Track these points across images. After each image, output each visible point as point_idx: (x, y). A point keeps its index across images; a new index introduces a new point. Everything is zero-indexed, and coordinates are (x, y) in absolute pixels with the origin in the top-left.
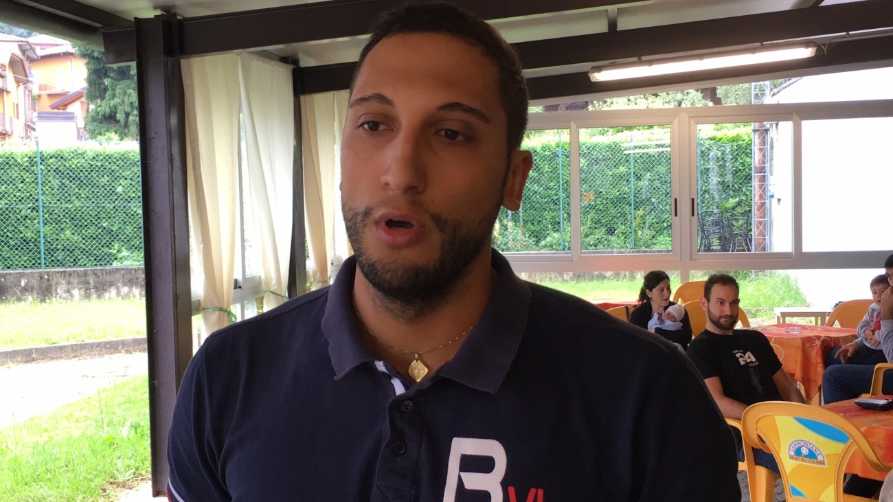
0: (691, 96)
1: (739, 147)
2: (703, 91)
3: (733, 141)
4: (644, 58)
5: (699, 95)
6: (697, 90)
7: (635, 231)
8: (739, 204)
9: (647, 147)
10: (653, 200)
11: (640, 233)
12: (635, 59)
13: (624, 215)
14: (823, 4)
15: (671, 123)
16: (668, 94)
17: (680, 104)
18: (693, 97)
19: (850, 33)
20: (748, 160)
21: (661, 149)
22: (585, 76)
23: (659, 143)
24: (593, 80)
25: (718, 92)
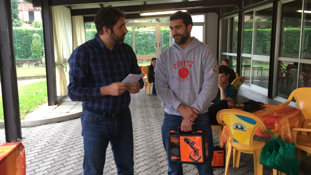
0: (153, 20)
1: (166, 33)
2: (156, 19)
3: (165, 31)
4: (152, 11)
5: (155, 20)
6: (155, 19)
7: (143, 52)
8: (166, 46)
9: (145, 32)
10: (147, 45)
11: (144, 52)
12: (150, 11)
13: (140, 48)
14: (189, 1)
15: (155, 26)
16: (148, 20)
17: (151, 22)
18: (154, 20)
19: (194, 7)
20: (168, 36)
21: (149, 33)
22: (139, 14)
23: (148, 31)
24: (140, 15)
25: (160, 19)
